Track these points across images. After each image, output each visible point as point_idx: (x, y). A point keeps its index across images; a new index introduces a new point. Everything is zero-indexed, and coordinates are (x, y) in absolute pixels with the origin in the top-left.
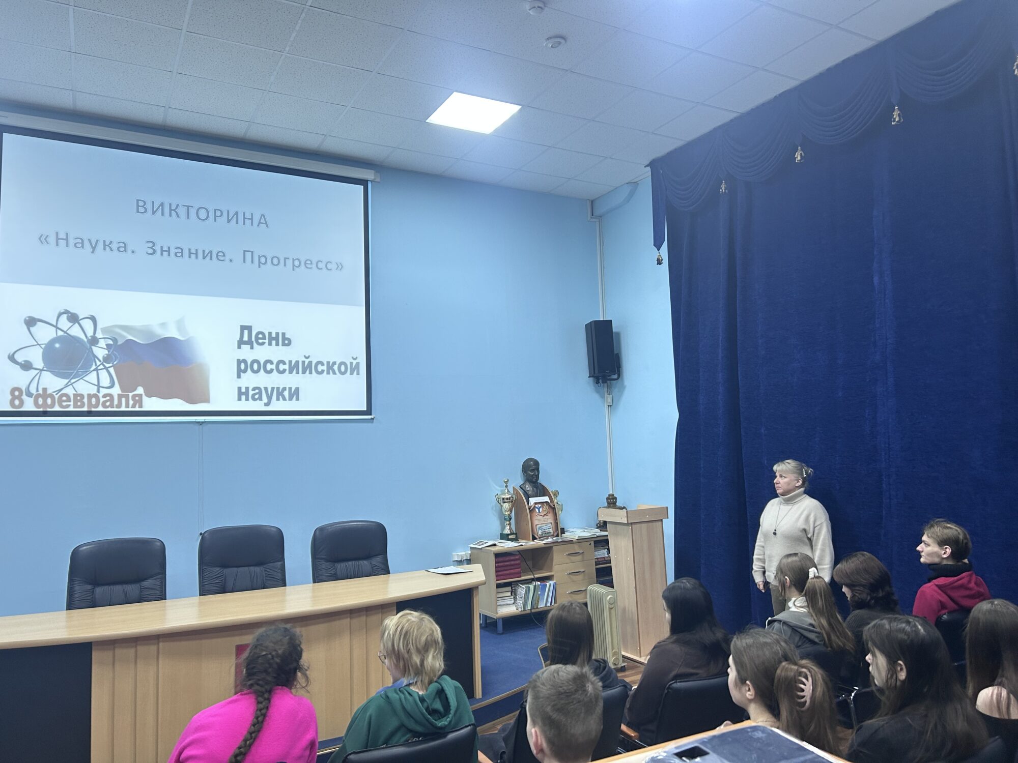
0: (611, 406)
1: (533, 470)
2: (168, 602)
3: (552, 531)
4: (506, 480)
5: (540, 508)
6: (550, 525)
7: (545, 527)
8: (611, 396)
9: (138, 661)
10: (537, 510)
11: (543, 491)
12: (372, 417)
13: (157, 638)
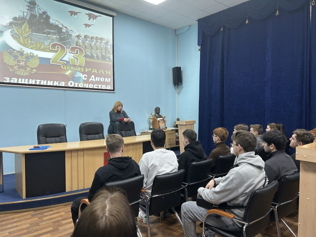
0: (178, 93)
1: (159, 110)
2: (68, 143)
4: (151, 113)
5: (161, 121)
7: (163, 126)
8: (178, 90)
9: (78, 157)
12: (115, 92)
13: (83, 150)
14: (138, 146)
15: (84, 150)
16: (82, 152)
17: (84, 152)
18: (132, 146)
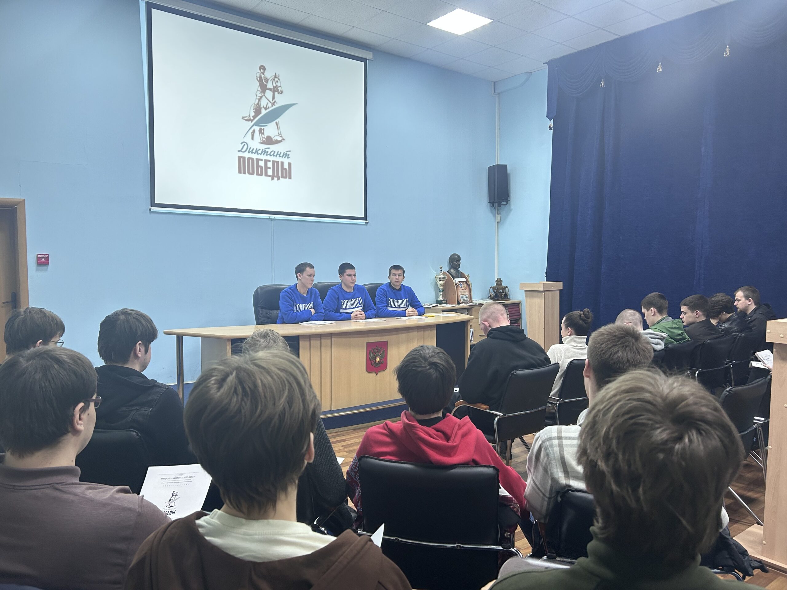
0: (499, 222)
1: (457, 261)
3: (468, 299)
4: (441, 267)
5: (461, 284)
6: (467, 295)
7: (465, 297)
8: (500, 215)
9: (322, 348)
10: (460, 286)
11: (462, 275)
12: (367, 221)
13: (331, 335)
14: (427, 333)
15: (333, 337)
16: (329, 339)
17: (333, 339)
18: (418, 332)
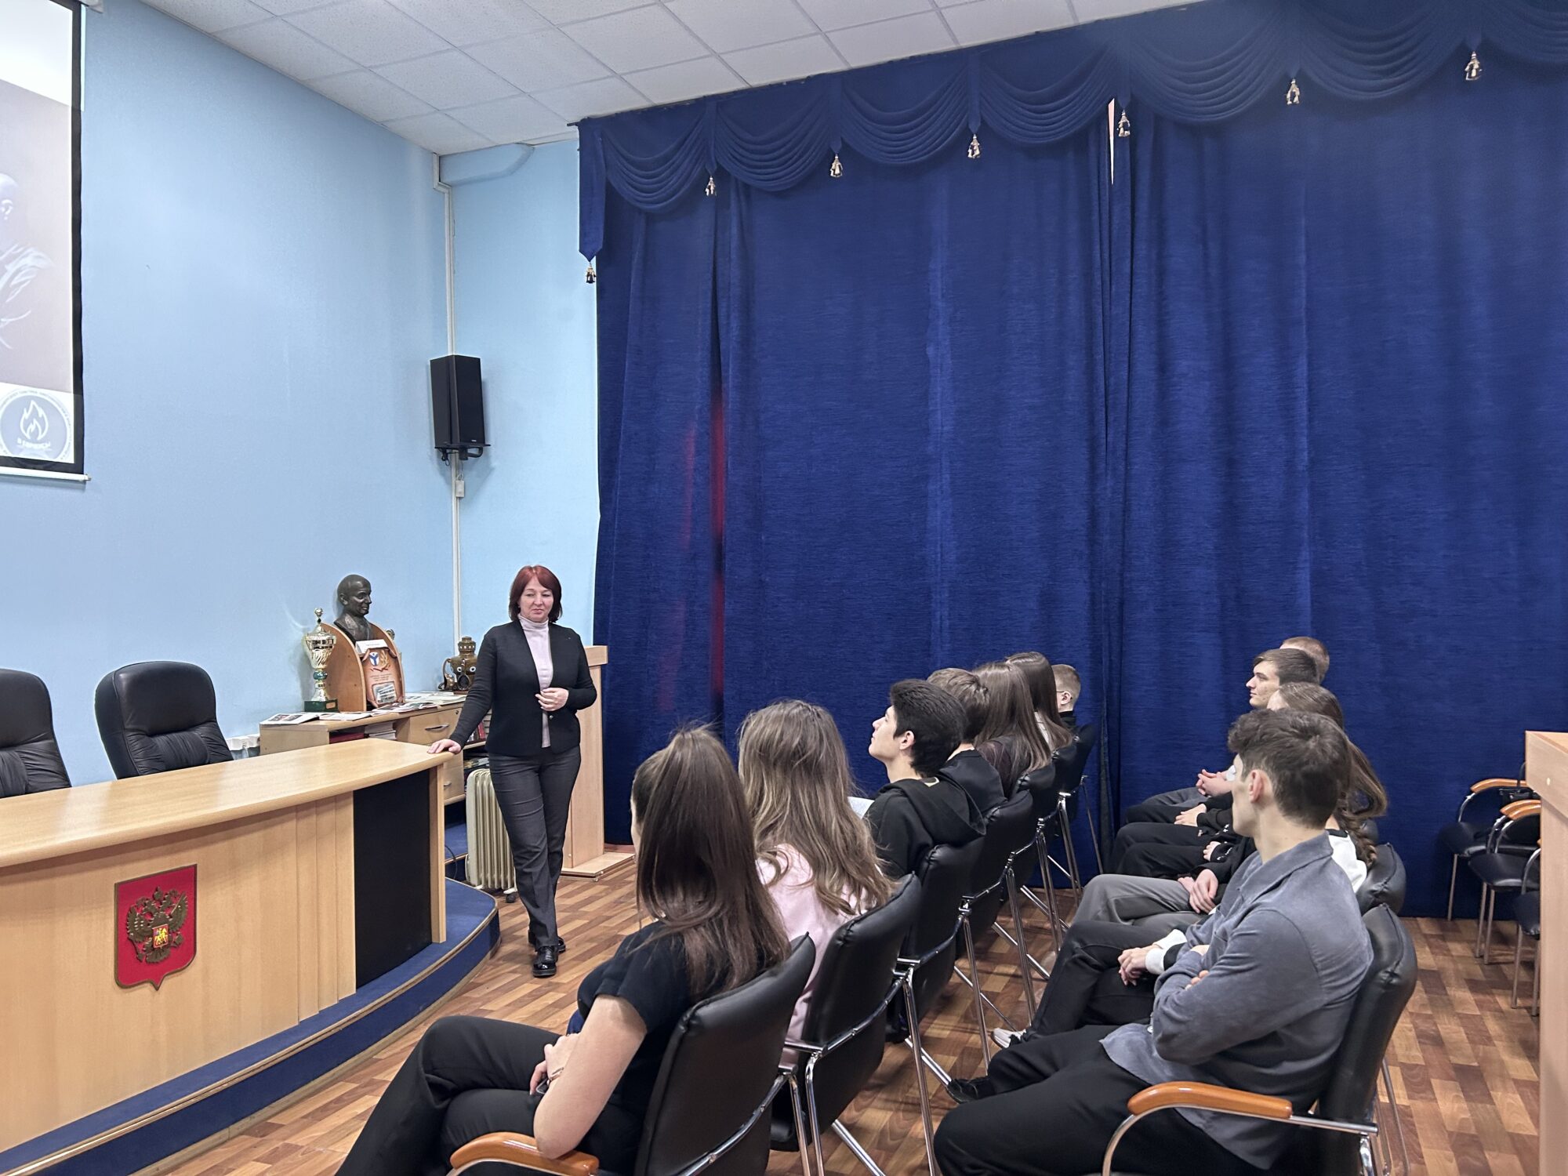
0: (460, 498)
1: (361, 595)
3: (395, 695)
4: (319, 611)
5: (376, 657)
6: (392, 685)
7: (385, 689)
8: (463, 482)
10: (372, 661)
12: (85, 478)
18: (298, 821)
